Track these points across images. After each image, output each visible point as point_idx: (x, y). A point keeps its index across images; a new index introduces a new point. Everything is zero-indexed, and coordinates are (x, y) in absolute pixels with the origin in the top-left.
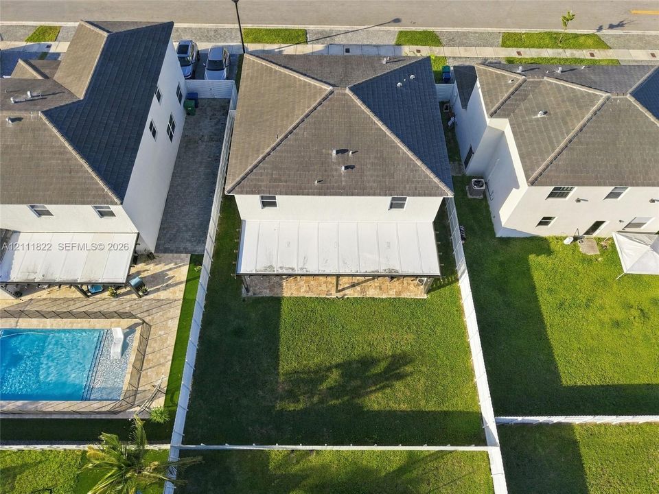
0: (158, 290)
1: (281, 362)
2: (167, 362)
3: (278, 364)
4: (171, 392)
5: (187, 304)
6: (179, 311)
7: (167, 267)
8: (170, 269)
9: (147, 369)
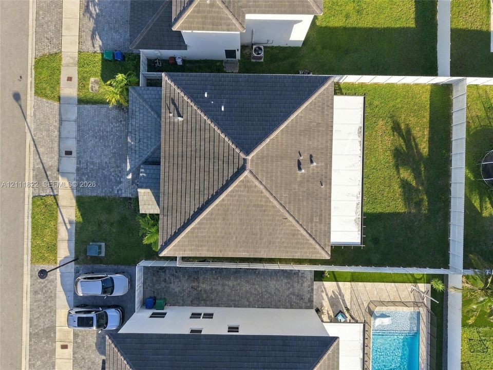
0: (344, 301)
1: (397, 211)
2: (396, 286)
3: (399, 213)
4: (415, 280)
5: (354, 278)
6: (360, 283)
7: (325, 297)
8: (327, 295)
9: (400, 298)
